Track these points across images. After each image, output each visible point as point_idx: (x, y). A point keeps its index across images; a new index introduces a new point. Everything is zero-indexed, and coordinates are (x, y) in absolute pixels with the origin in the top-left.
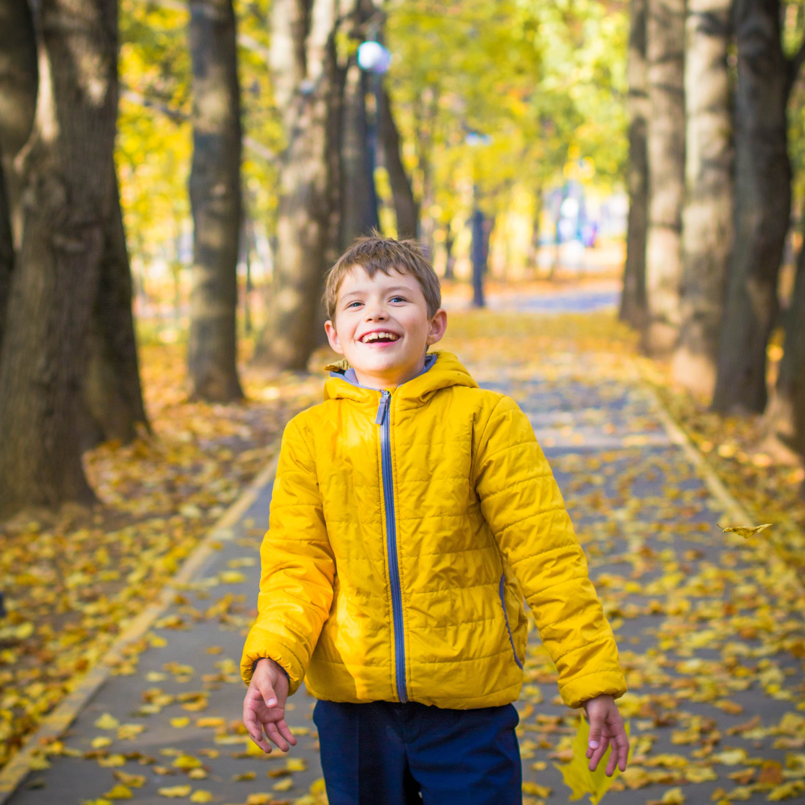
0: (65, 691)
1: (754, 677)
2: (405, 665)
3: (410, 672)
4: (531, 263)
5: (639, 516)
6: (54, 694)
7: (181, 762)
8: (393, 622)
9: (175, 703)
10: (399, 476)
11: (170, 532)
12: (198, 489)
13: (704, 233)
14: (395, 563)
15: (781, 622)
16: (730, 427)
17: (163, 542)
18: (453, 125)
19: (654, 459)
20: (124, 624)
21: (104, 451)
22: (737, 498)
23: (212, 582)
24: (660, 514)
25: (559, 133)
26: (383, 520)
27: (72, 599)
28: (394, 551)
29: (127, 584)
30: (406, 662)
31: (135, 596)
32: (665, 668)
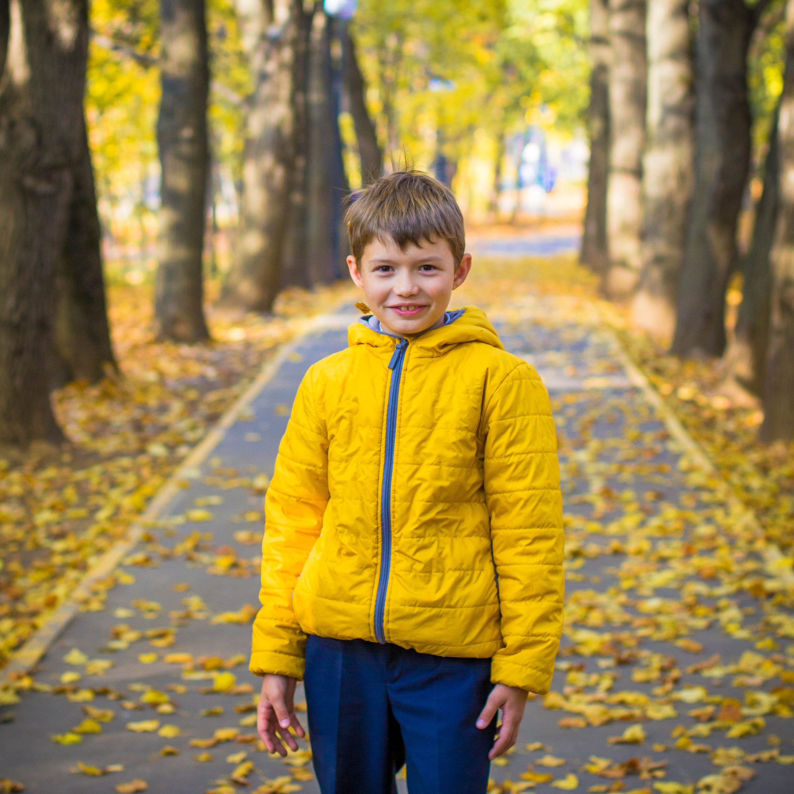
0: (34, 627)
1: (713, 616)
2: (384, 605)
3: (389, 613)
4: (493, 207)
5: (600, 457)
6: (23, 630)
7: (149, 697)
8: (380, 564)
9: (143, 639)
10: (402, 420)
11: (137, 470)
12: (165, 428)
13: (665, 178)
14: (388, 506)
15: (740, 561)
16: (689, 370)
17: (130, 480)
18: (417, 70)
19: (614, 401)
20: (92, 561)
21: (72, 390)
22: (696, 440)
23: (179, 520)
24: (621, 456)
25: (521, 79)
26: (381, 462)
27: (41, 536)
28: (388, 494)
29: (96, 522)
30: (386, 603)
31: (103, 533)
32: (626, 607)
